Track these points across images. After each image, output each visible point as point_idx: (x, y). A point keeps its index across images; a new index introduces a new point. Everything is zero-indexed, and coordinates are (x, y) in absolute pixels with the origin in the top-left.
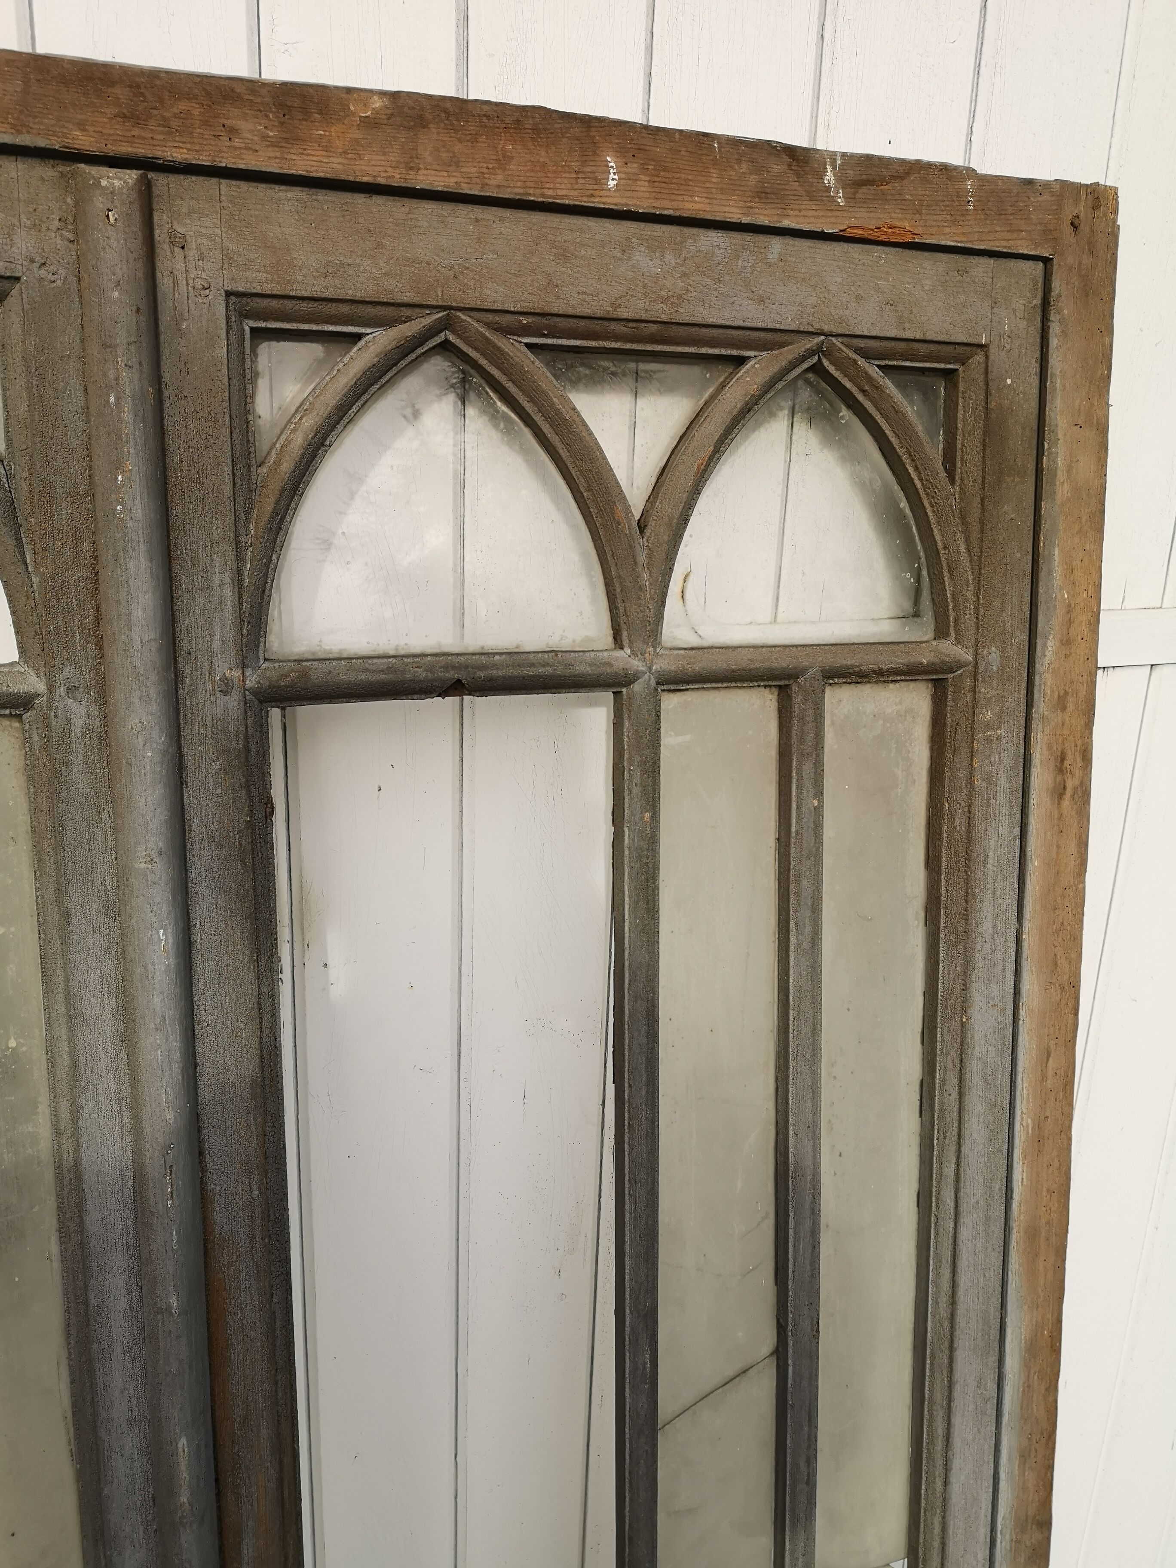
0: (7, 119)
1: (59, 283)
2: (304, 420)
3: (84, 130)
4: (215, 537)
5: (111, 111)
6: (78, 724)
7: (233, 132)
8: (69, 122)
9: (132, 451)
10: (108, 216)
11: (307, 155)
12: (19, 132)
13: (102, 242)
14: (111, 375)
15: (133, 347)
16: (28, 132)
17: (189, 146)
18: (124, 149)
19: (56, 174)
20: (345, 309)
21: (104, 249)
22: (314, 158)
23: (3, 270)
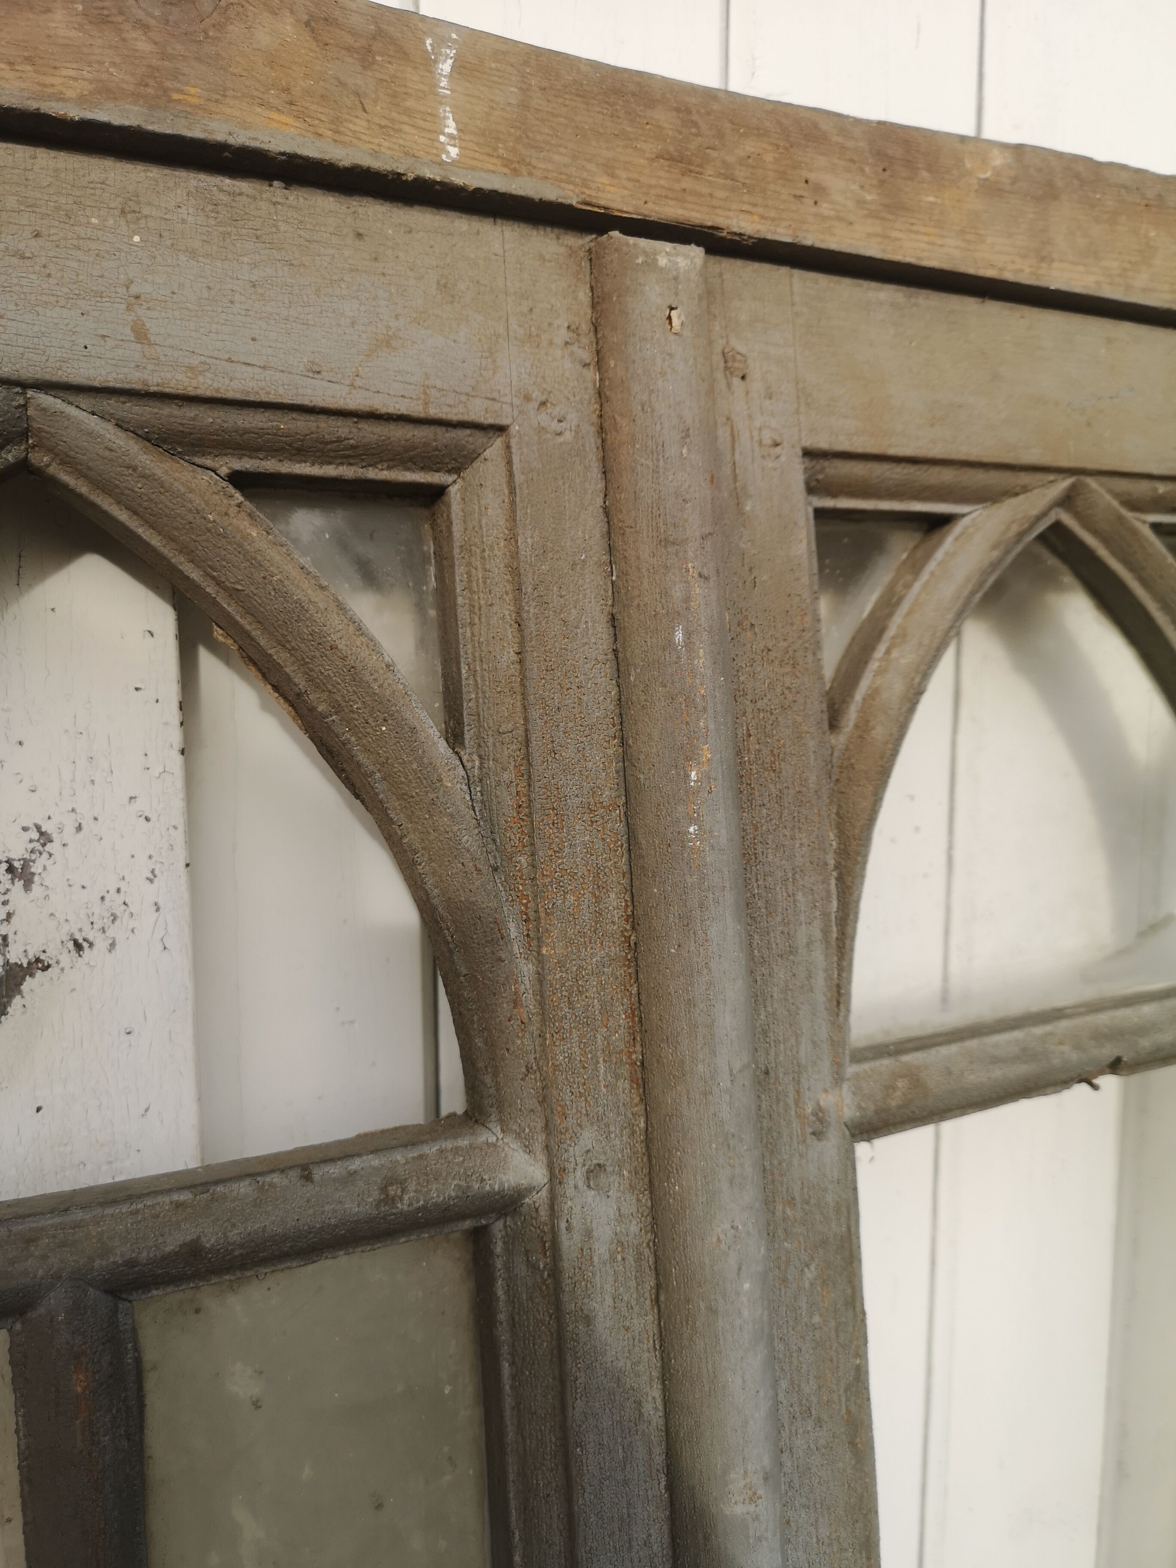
0: (496, 149)
1: (568, 436)
2: (895, 654)
3: (613, 176)
4: (799, 861)
5: (651, 147)
6: (604, 1234)
7: (820, 191)
8: (589, 161)
9: (712, 726)
10: (669, 318)
11: (917, 232)
12: (516, 173)
13: (659, 361)
14: (677, 593)
15: (708, 543)
16: (530, 174)
17: (760, 210)
18: (670, 211)
19: (562, 250)
20: (947, 476)
21: (663, 374)
22: (926, 238)
23: (477, 412)
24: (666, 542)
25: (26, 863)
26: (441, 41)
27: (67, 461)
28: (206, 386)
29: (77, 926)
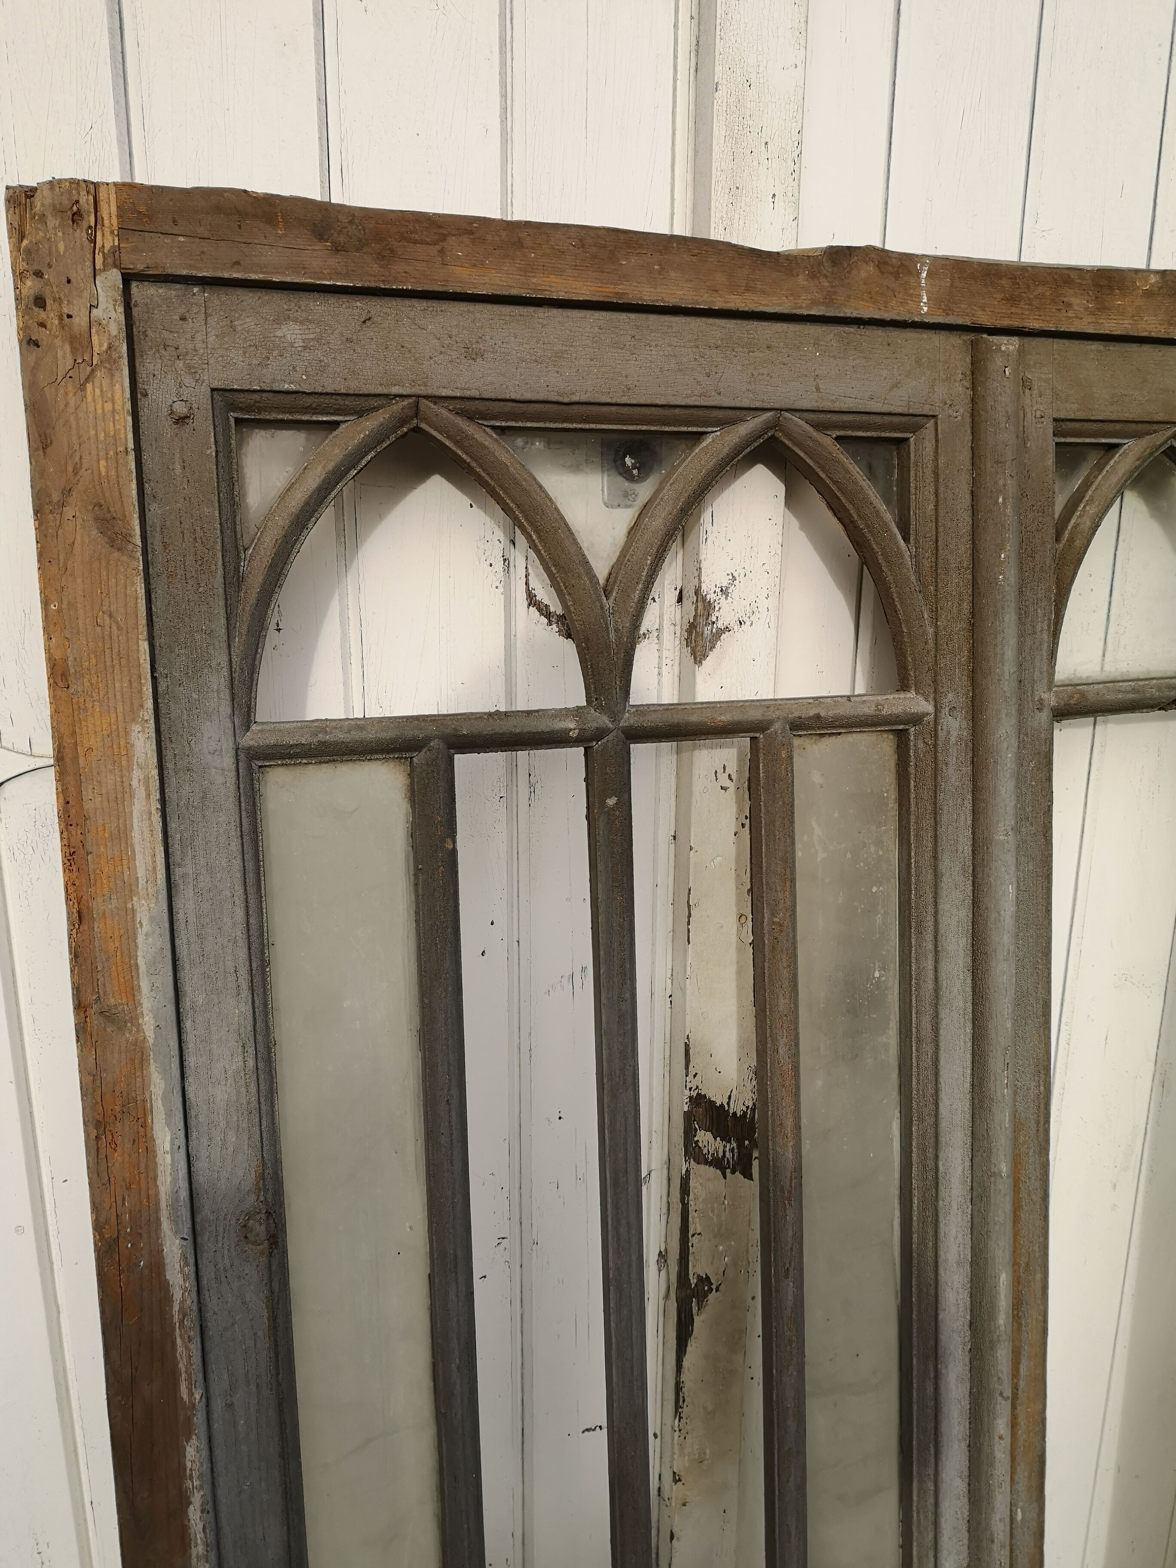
0: (940, 306)
1: (959, 418)
2: (1088, 508)
3: (984, 311)
4: (1040, 596)
5: (999, 296)
6: (954, 734)
7: (1069, 305)
8: (975, 305)
9: (1011, 536)
10: (1005, 371)
11: (1110, 319)
12: (948, 314)
13: (999, 389)
14: (1001, 482)
15: (1014, 462)
16: (953, 314)
17: (1043, 318)
18: (1005, 323)
19: (961, 342)
20: (1118, 427)
21: (1001, 394)
22: (1115, 321)
23: (927, 410)
24: (997, 462)
25: (727, 588)
26: (923, 264)
27: (788, 436)
28: (837, 406)
29: (741, 615)
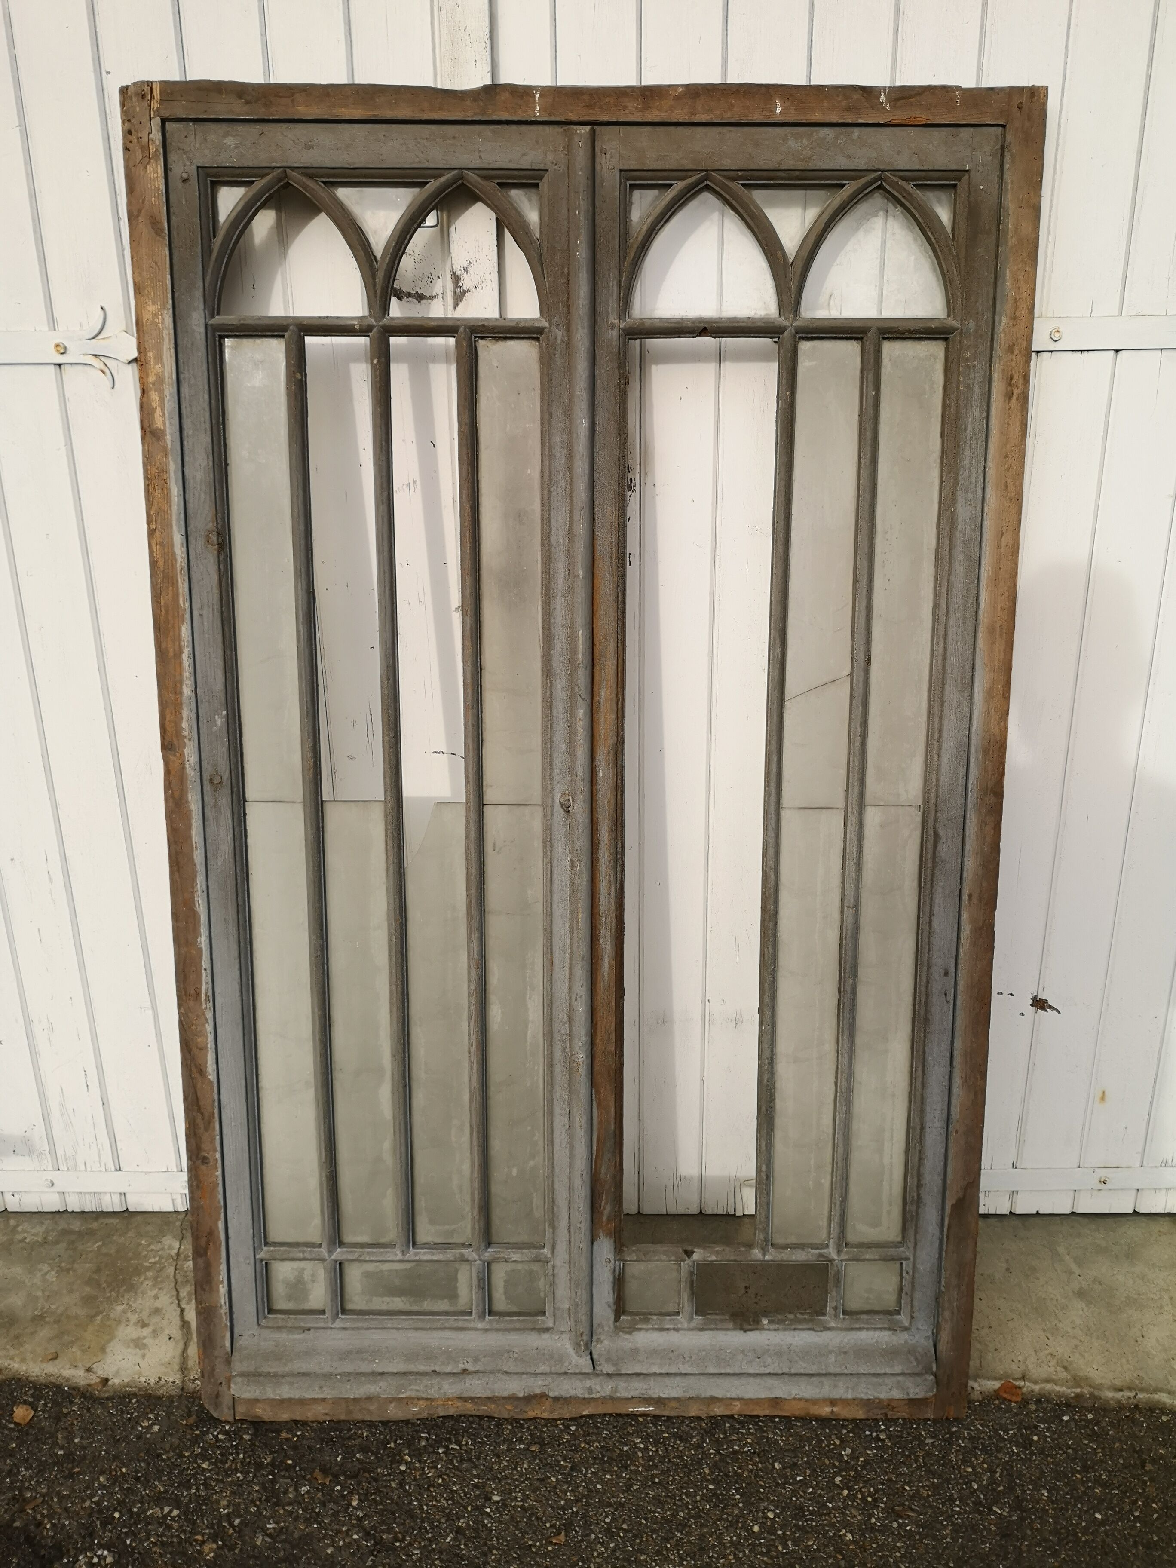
0: (547, 111)
1: (561, 171)
2: (647, 222)
3: (573, 113)
4: (612, 267)
5: (582, 105)
6: (559, 339)
7: (625, 108)
8: (568, 110)
9: (583, 232)
10: (579, 144)
11: (652, 114)
14: (577, 203)
15: (586, 192)
16: (555, 116)
17: (609, 115)
19: (562, 130)
21: (577, 156)
22: (655, 115)
23: (542, 167)
24: (576, 192)
25: (464, 269)
26: (537, 91)
27: (469, 182)
28: (491, 166)
29: (476, 283)
